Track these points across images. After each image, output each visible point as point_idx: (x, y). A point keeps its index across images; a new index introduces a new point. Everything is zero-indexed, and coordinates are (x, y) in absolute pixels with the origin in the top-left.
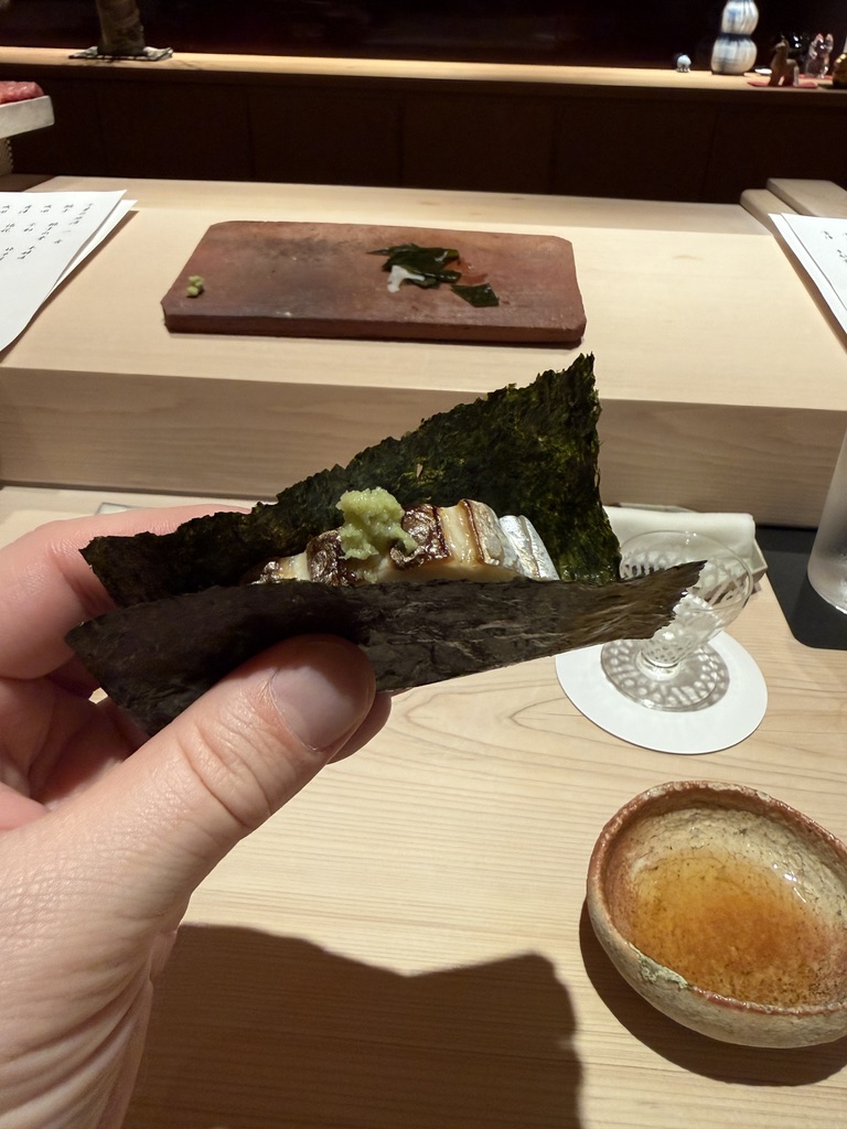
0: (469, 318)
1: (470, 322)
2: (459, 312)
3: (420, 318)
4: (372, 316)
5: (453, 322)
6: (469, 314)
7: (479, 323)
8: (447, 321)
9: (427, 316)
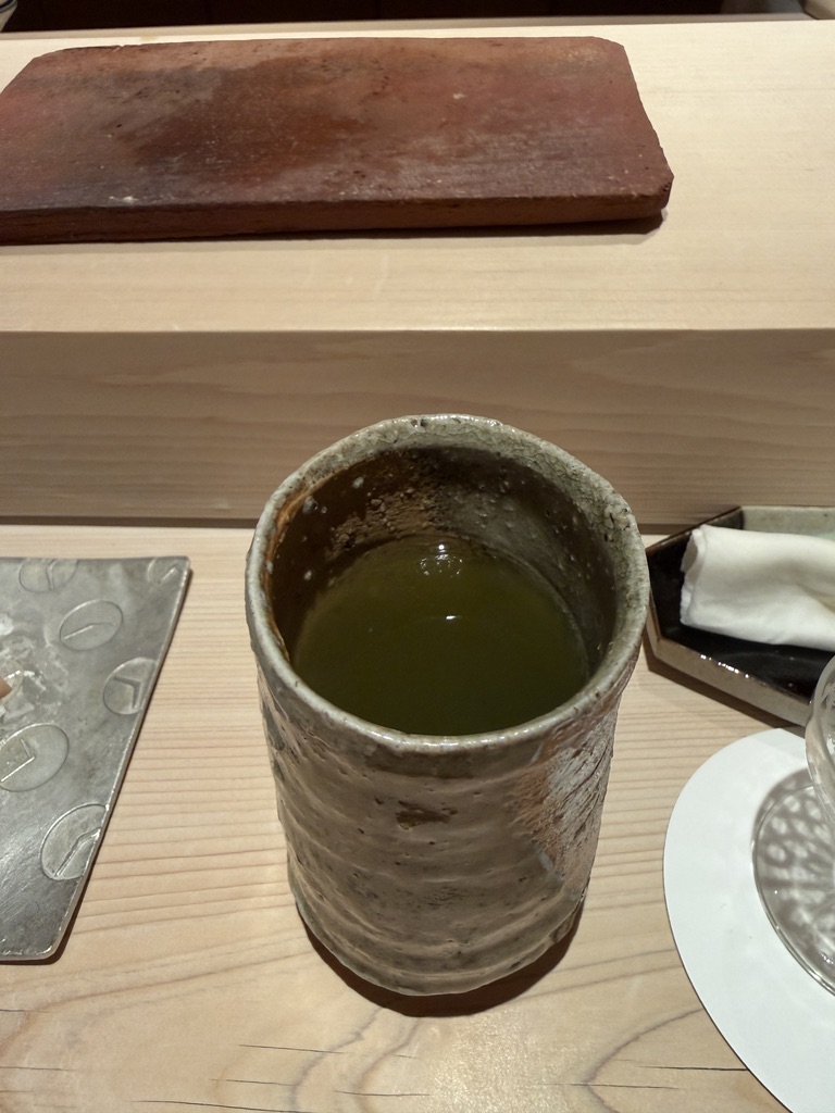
0: (460, 185)
1: (459, 193)
2: (440, 175)
3: (367, 191)
4: (281, 193)
5: (429, 194)
6: (457, 179)
7: (477, 194)
8: (417, 194)
9: (381, 187)
